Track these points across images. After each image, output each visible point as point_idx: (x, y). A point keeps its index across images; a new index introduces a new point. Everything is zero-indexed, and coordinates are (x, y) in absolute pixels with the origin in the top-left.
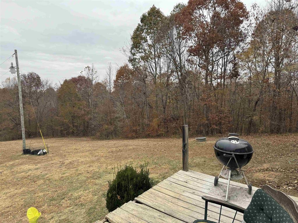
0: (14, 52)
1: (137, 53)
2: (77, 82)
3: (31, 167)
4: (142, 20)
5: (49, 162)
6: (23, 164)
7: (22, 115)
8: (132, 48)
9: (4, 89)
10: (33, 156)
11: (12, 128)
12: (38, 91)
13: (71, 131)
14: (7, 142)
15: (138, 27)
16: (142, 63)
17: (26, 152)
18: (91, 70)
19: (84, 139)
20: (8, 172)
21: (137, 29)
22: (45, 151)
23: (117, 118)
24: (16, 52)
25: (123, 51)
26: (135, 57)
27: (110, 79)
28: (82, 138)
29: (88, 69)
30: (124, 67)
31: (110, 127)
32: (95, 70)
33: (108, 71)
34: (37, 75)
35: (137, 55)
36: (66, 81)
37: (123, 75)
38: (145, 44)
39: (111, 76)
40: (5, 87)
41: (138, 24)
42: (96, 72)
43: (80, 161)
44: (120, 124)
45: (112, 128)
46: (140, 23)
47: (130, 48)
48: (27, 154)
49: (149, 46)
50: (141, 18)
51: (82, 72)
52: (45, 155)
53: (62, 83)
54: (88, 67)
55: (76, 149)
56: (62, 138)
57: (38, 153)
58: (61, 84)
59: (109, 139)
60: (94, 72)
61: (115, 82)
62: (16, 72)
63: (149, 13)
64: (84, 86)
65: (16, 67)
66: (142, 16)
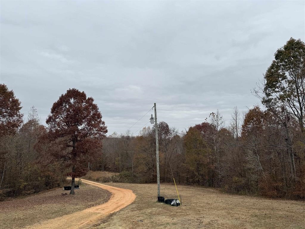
0: (154, 105)
1: (272, 93)
2: (201, 128)
3: (168, 219)
4: (277, 57)
5: (184, 217)
6: (160, 214)
7: (158, 162)
8: (266, 89)
9: (141, 137)
10: (166, 205)
11: (146, 171)
12: (167, 137)
13: (197, 179)
14: (142, 185)
15: (272, 64)
16: (280, 104)
17: (161, 199)
18: (216, 116)
19: (211, 190)
20: (148, 222)
21: (272, 67)
22: (178, 202)
23: (250, 169)
24: (155, 105)
25: (255, 92)
26: (270, 97)
27: (236, 123)
28: (208, 189)
29: (213, 115)
30: (253, 110)
31: (241, 179)
32: (220, 116)
33: (234, 115)
34: (166, 124)
35: (273, 94)
36: (191, 129)
37: (253, 119)
38: (283, 82)
39: (237, 121)
40: (142, 135)
41: (273, 61)
42: (221, 118)
43: (219, 222)
44: (254, 177)
45: (243, 181)
46: (274, 59)
47: (263, 88)
48: (162, 202)
49: (290, 82)
50: (276, 55)
51: (207, 118)
52: (179, 207)
53: (188, 130)
54: (213, 113)
55: (209, 204)
56: (188, 186)
57: (171, 203)
58: (187, 132)
59: (241, 194)
60: (219, 118)
61: (243, 126)
62: (155, 122)
63: (286, 48)
64: (208, 132)
65: (154, 118)
66: (276, 53)
